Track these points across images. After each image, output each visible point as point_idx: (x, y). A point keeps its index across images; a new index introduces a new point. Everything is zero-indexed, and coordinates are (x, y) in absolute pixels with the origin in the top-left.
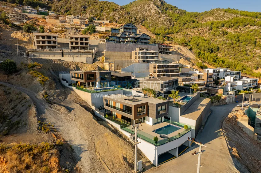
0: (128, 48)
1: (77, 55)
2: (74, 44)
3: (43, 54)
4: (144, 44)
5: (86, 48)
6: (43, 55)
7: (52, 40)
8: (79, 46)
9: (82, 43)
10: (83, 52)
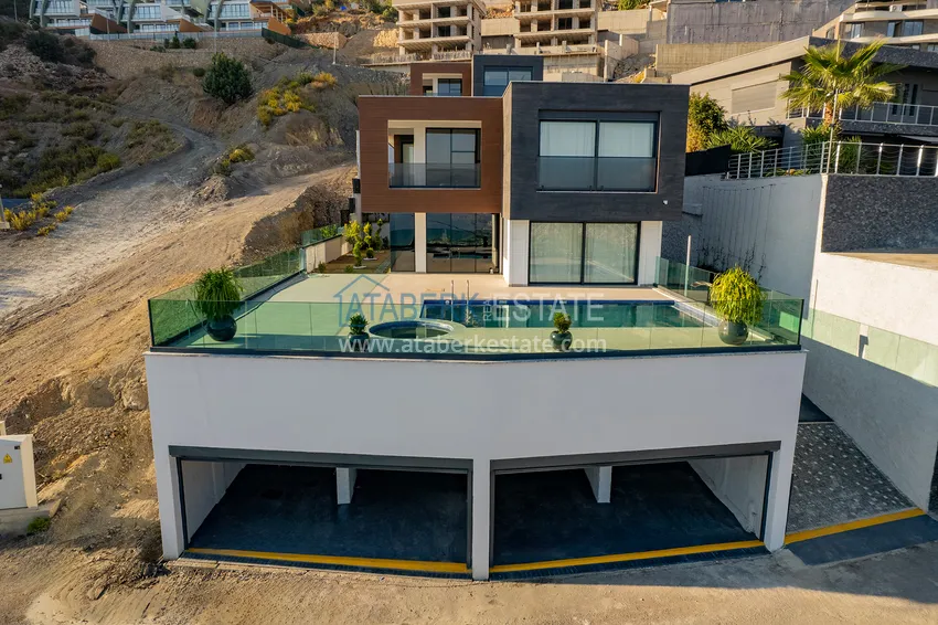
2: (534, 27)
7: (454, 18)
8: (553, 31)
9: (565, 23)
10: (560, 53)
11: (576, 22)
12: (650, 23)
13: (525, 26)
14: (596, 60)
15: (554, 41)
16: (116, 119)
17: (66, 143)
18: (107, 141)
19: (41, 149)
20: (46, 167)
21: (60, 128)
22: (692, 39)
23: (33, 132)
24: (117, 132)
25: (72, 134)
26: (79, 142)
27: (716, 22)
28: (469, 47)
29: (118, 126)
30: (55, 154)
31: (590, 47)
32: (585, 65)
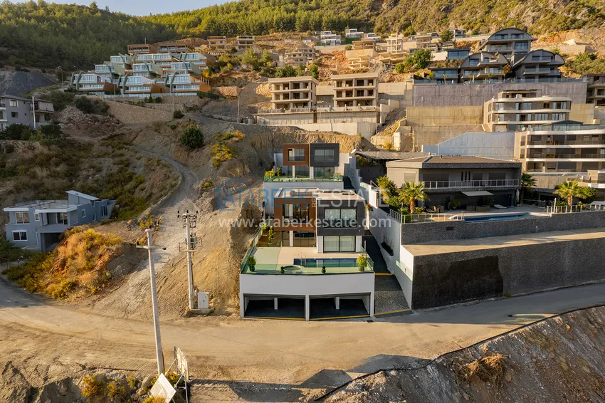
0: (479, 94)
1: (344, 120)
2: (344, 94)
3: (280, 119)
4: (537, 80)
5: (368, 102)
6: (280, 121)
7: (301, 89)
8: (354, 97)
9: (360, 93)
10: (357, 110)
11: (366, 92)
12: (406, 91)
13: (339, 93)
14: (375, 114)
15: (355, 102)
16: (138, 155)
17: (115, 169)
18: (135, 167)
19: (104, 172)
20: (109, 182)
21: (112, 161)
22: (425, 104)
23: (100, 163)
24: (139, 163)
25: (118, 164)
26: (122, 168)
27: (437, 94)
28: (309, 104)
29: (139, 159)
30: (112, 175)
31: (372, 107)
32: (370, 117)
